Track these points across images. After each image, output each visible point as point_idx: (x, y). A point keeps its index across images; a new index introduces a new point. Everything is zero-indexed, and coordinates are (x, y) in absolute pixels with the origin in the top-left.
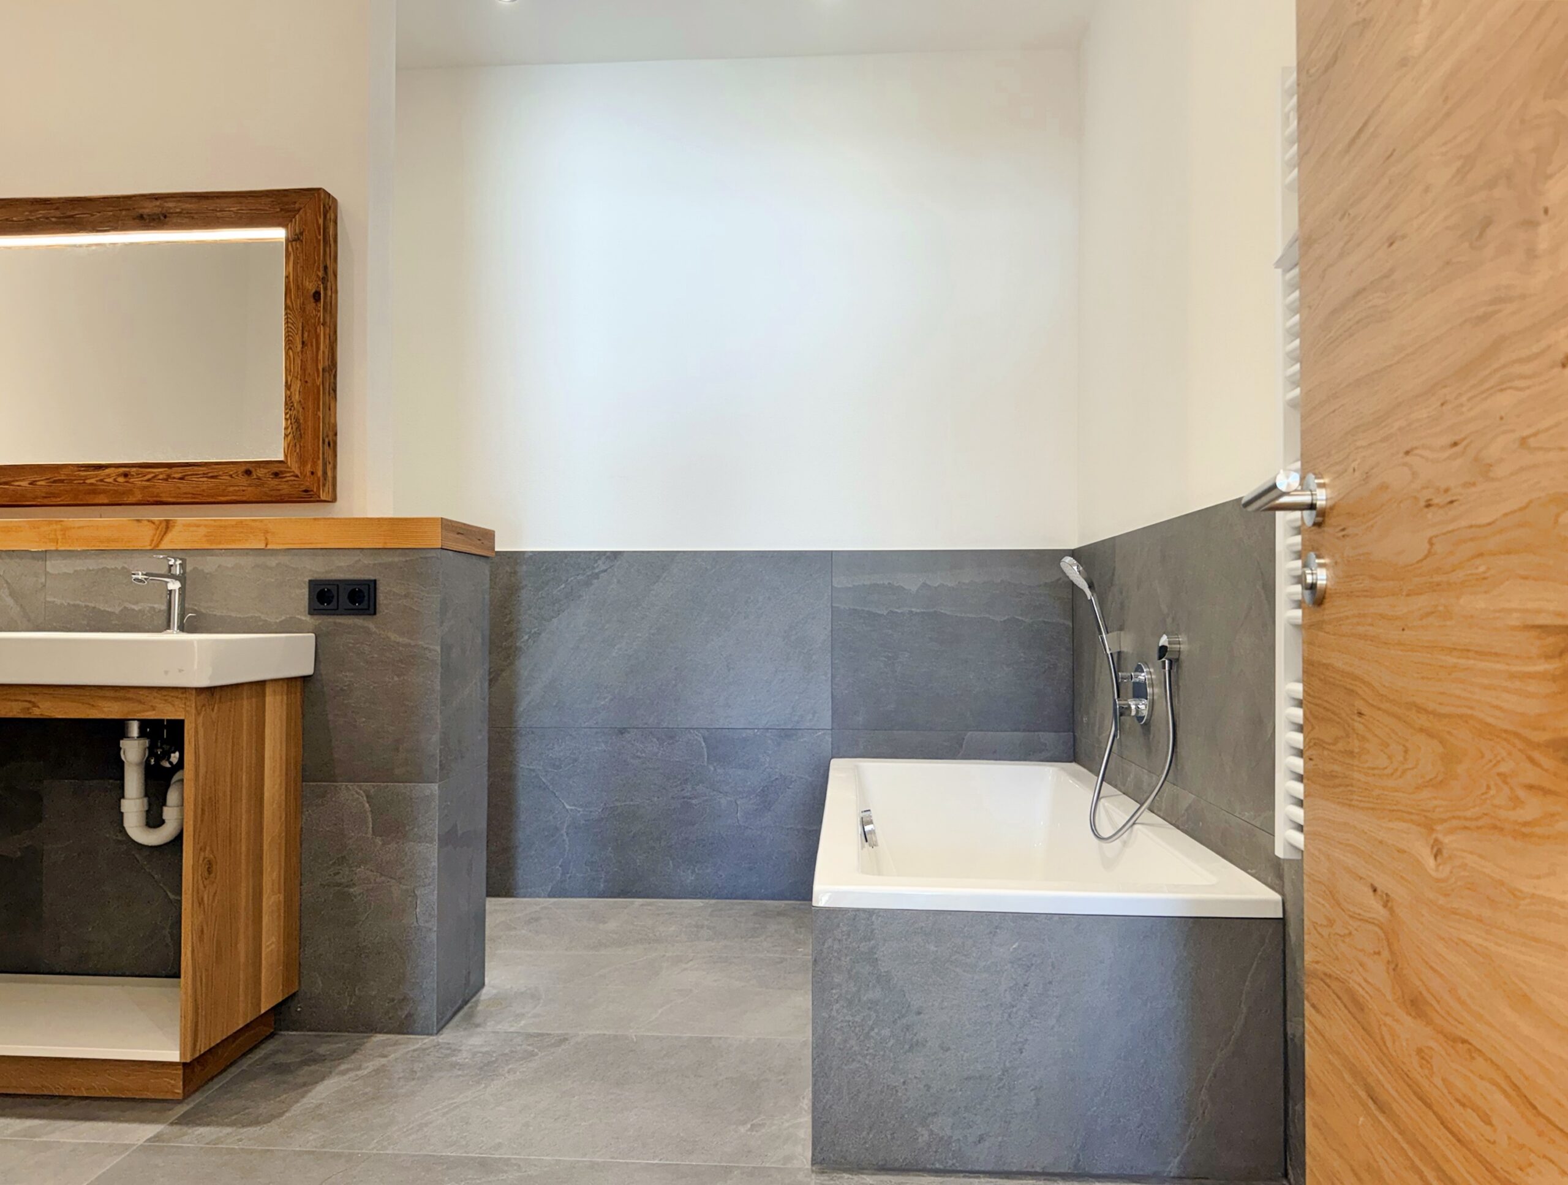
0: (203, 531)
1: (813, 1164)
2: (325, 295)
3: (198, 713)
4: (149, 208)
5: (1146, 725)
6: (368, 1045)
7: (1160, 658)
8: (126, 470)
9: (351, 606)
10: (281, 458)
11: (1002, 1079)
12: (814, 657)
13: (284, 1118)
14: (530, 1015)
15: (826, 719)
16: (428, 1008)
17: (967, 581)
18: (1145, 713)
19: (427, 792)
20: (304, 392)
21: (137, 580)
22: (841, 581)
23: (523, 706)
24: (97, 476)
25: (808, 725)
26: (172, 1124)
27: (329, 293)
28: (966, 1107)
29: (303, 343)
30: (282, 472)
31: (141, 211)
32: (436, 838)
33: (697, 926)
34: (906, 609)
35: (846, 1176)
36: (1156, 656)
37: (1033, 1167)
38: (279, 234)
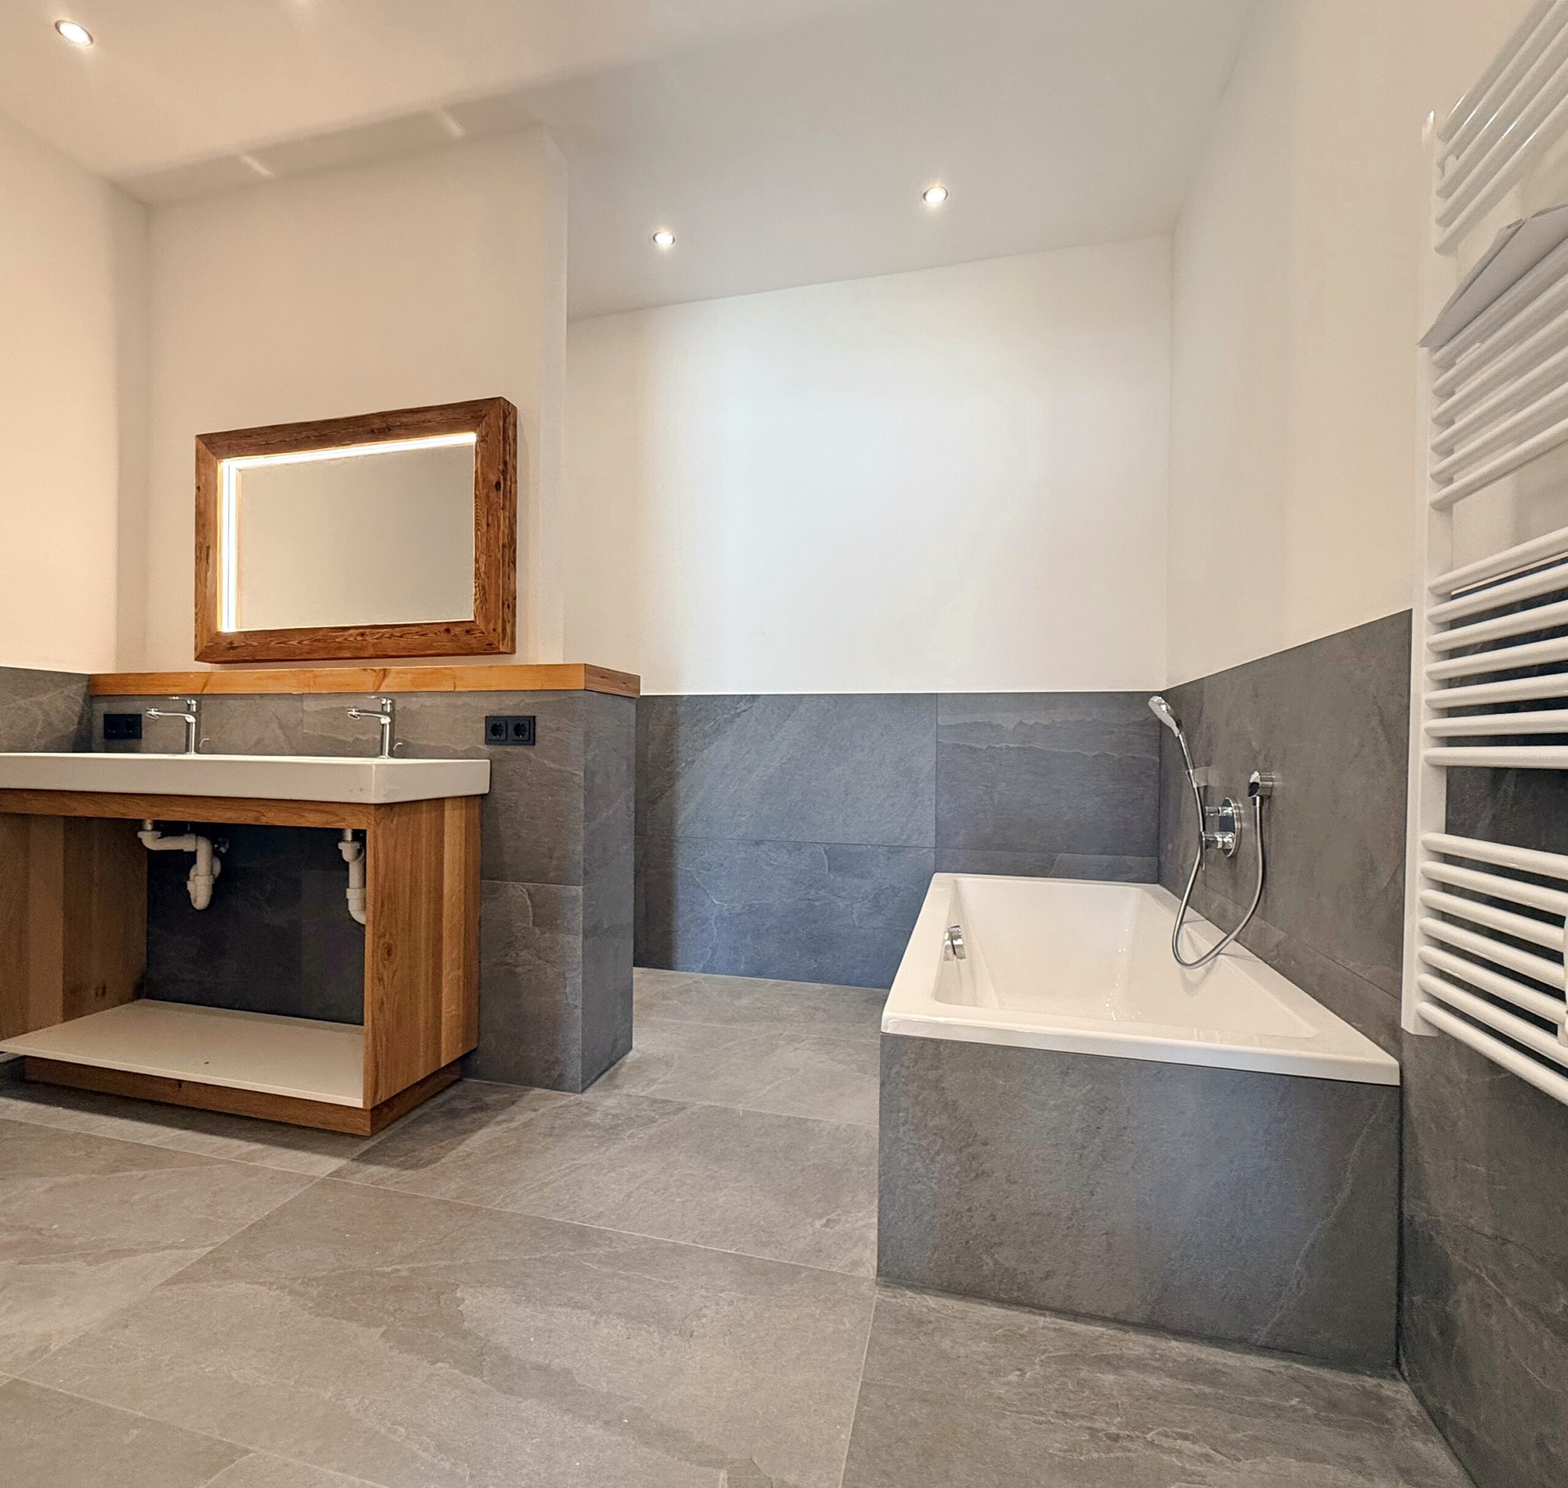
0: (409, 676)
1: (878, 1275)
2: (505, 484)
3: (378, 824)
4: (377, 424)
5: (1232, 858)
6: (527, 1098)
7: (1250, 795)
8: (362, 631)
9: (516, 737)
10: (472, 618)
11: (1071, 1220)
12: (921, 785)
13: (438, 1164)
14: (660, 1081)
15: (930, 839)
16: (575, 1070)
17: (1060, 720)
18: (1232, 846)
19: (574, 893)
20: (488, 564)
21: (351, 715)
22: (944, 719)
23: (681, 819)
24: (342, 636)
25: (914, 843)
26: (353, 1160)
27: (509, 483)
28: (1032, 1242)
29: (488, 525)
30: (472, 630)
31: (373, 426)
32: (581, 932)
33: (814, 1008)
34: (1003, 745)
35: (910, 1294)
36: (1246, 791)
37: (1103, 1312)
38: (468, 438)
